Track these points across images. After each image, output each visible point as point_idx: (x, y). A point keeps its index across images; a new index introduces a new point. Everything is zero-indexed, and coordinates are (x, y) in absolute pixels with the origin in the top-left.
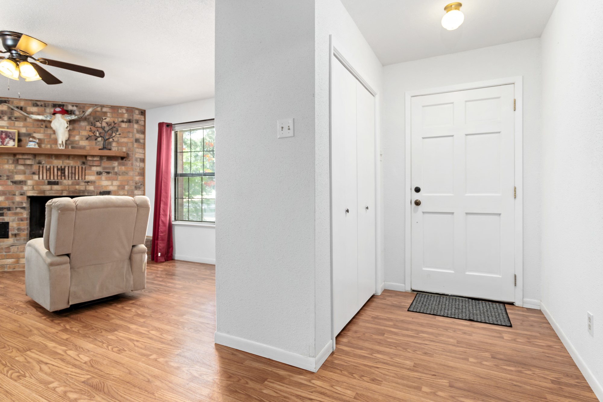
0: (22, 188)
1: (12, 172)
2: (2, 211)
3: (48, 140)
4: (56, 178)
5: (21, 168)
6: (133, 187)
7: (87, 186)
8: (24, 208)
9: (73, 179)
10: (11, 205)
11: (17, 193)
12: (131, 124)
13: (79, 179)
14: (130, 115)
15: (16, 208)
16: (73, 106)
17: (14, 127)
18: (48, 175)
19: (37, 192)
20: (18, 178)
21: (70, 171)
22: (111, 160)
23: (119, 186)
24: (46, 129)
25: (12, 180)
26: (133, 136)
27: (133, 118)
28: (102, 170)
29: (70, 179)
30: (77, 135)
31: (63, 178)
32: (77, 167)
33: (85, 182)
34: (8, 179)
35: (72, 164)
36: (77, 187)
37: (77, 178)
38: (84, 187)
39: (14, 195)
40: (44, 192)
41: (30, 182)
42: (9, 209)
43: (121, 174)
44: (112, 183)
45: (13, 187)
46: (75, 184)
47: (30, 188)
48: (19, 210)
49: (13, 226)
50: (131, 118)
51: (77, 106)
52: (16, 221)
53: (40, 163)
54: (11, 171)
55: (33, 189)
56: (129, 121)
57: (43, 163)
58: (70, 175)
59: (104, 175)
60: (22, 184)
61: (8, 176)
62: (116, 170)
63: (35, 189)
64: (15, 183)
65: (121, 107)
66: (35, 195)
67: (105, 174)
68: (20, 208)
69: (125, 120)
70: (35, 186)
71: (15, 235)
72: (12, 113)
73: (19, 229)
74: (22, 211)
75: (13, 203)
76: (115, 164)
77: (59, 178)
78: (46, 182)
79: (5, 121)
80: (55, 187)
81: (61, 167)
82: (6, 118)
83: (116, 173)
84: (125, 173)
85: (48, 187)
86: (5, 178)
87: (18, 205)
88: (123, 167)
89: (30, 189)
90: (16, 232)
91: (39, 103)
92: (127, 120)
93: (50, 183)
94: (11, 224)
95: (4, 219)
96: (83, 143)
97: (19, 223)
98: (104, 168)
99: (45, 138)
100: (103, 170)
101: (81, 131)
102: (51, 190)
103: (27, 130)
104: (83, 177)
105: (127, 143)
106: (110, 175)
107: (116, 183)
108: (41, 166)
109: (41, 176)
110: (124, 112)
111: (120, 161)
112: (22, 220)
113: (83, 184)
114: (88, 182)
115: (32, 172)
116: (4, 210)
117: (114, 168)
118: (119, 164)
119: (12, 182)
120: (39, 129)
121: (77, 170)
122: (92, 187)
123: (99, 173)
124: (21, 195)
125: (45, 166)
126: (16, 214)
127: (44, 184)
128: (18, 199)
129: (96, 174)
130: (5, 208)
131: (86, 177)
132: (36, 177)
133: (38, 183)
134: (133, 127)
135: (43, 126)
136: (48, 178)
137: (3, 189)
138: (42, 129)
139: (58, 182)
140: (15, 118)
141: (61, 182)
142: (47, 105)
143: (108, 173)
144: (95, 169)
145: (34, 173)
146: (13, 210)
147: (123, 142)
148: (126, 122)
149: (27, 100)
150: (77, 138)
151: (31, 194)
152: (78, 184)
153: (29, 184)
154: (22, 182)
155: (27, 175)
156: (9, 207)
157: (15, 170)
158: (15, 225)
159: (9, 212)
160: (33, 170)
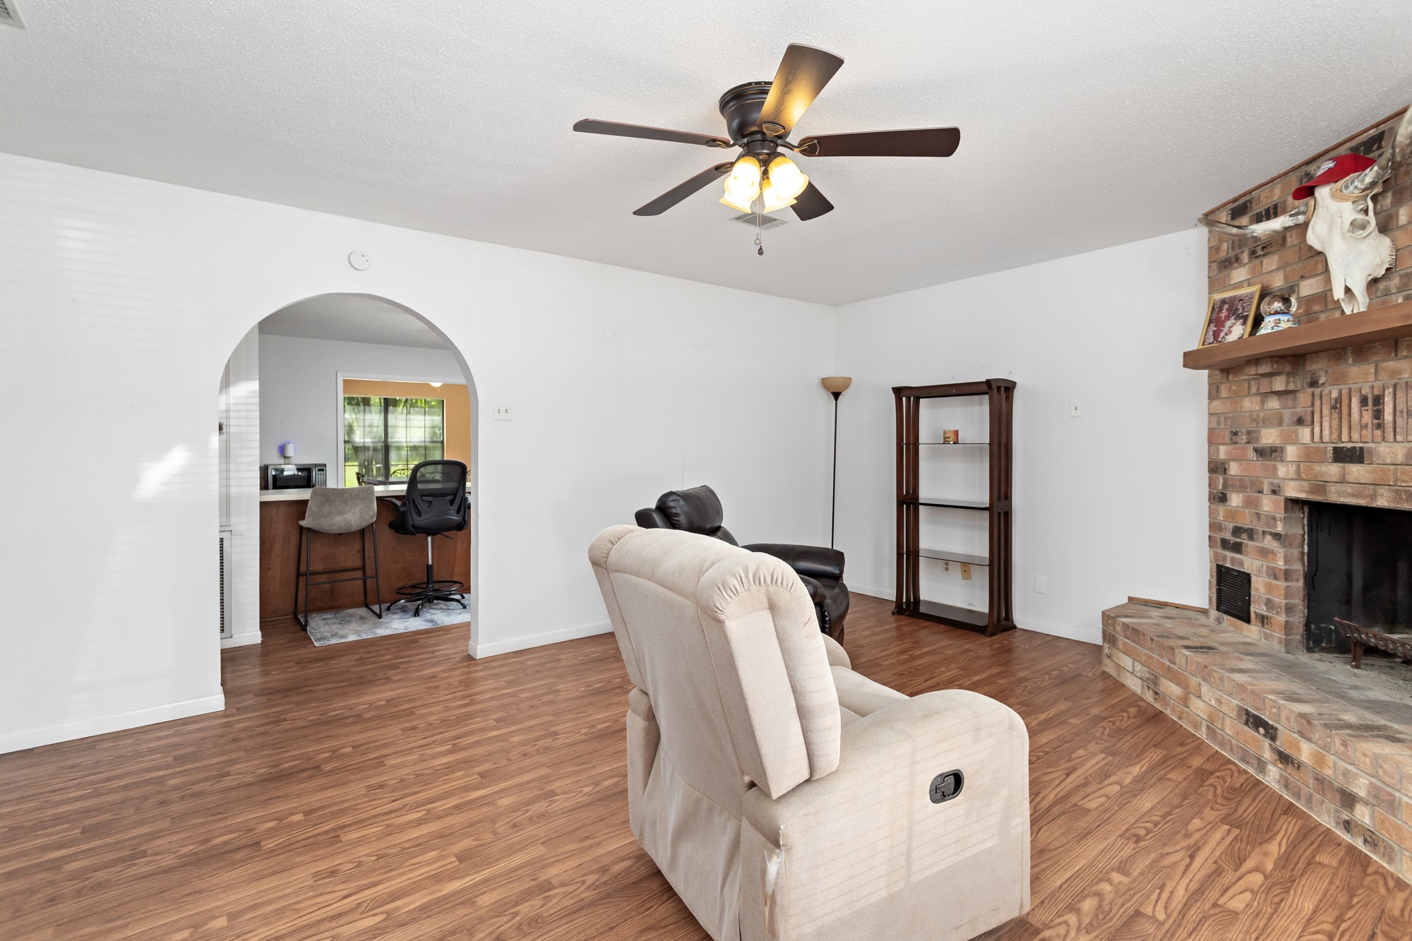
0: (1275, 469)
1: (1256, 420)
2: (1239, 537)
4: (1356, 435)
5: (1274, 404)
8: (1279, 537)
10: (1255, 524)
11: (1266, 488)
15: (1264, 533)
17: (1260, 275)
18: (1335, 423)
19: (1305, 484)
20: (1269, 437)
21: (1401, 405)
25: (1256, 445)
29: (1399, 437)
31: (1378, 434)
34: (1248, 442)
35: (1406, 377)
39: (1259, 492)
40: (1321, 486)
41: (1291, 452)
42: (1251, 534)
45: (1258, 467)
47: (1293, 469)
48: (1269, 542)
49: (1257, 590)
52: (1264, 575)
53: (1314, 383)
54: (1254, 416)
55: (1298, 477)
57: (1322, 381)
58: (1399, 423)
60: (1275, 459)
61: (1249, 433)
63: (1303, 475)
64: (1260, 452)
66: (1303, 496)
68: (1271, 534)
70: (1301, 465)
71: (1262, 620)
73: (1269, 603)
74: (1275, 545)
75: (1259, 517)
77: (1367, 434)
78: (1330, 453)
79: (1245, 265)
80: (1356, 471)
81: (1373, 391)
82: (1246, 257)
85: (1335, 470)
86: (1244, 438)
87: (1267, 525)
89: (1290, 477)
90: (1263, 609)
93: (1340, 456)
94: (1253, 579)
95: (1241, 564)
97: (1270, 584)
102: (1342, 481)
103: (1285, 277)
108: (1318, 392)
109: (1317, 430)
112: (1275, 576)
115: (1295, 419)
116: (1244, 536)
119: (1256, 450)
124: (1274, 492)
125: (1327, 391)
126: (1264, 553)
127: (1326, 460)
128: (1267, 504)
130: (1243, 530)
132: (1306, 435)
133: (1311, 456)
136: (1335, 435)
137: (1240, 473)
139: (1362, 450)
141: (1372, 452)
145: (1300, 421)
146: (1258, 540)
151: (1293, 490)
153: (1289, 458)
154: (1275, 451)
155: (1285, 428)
156: (1252, 530)
157: (1262, 415)
158: (1262, 590)
159: (1251, 543)
160: (1299, 410)
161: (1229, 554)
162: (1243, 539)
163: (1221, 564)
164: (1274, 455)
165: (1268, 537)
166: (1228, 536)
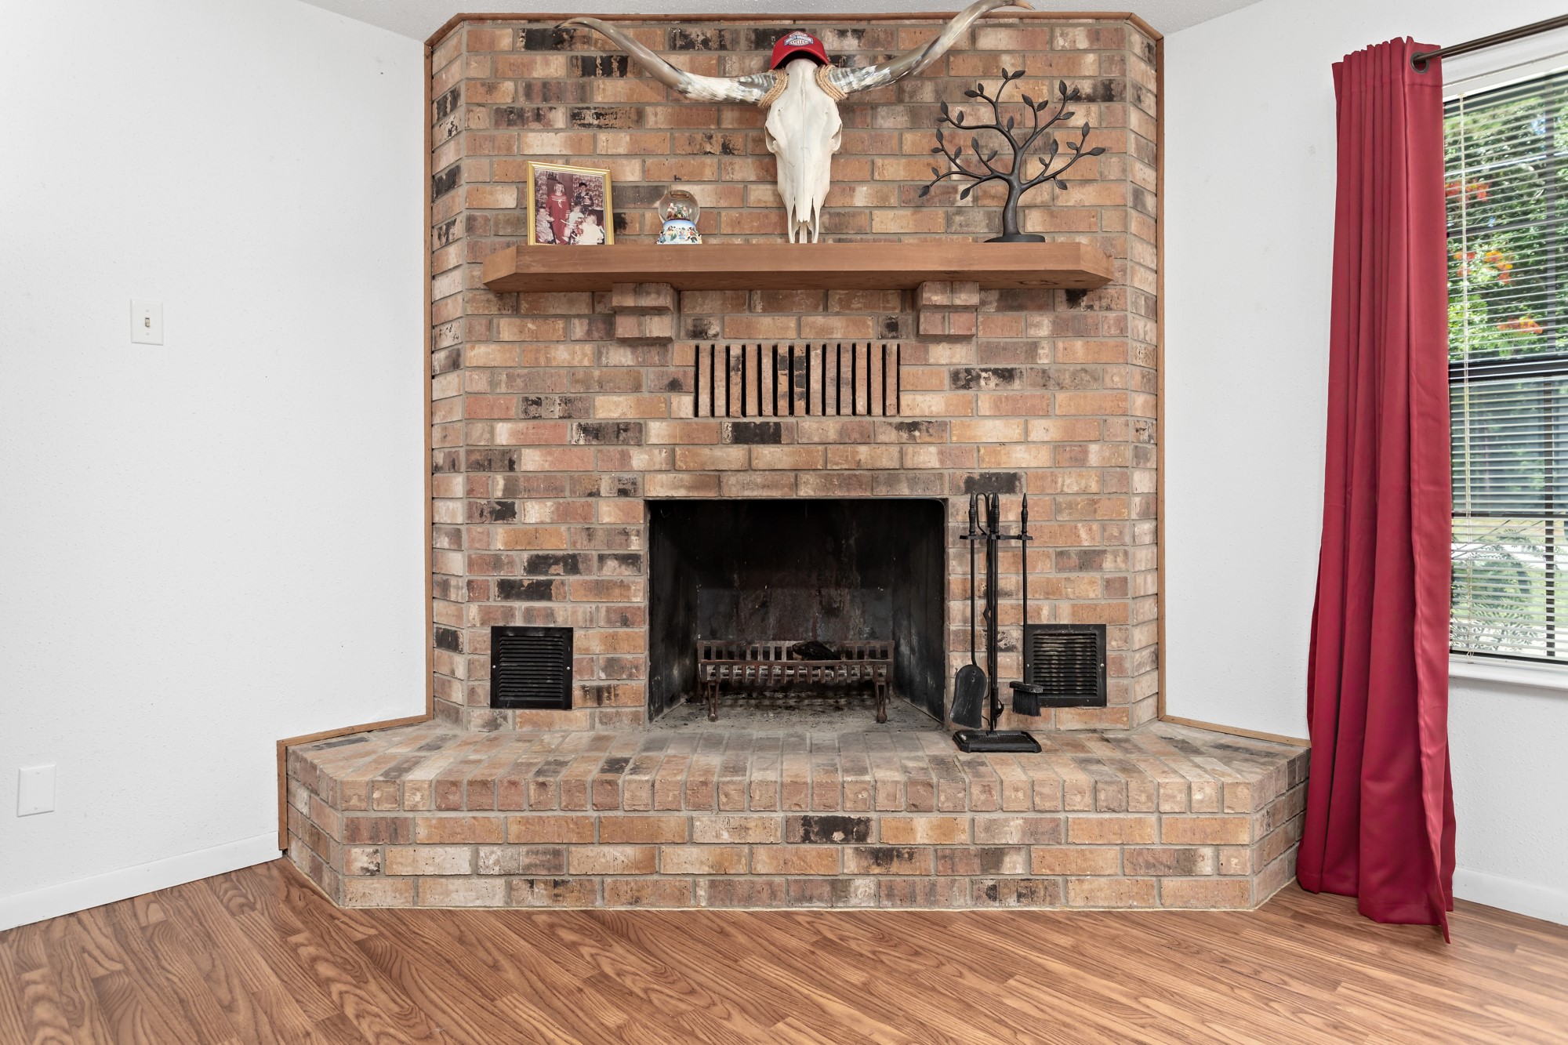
0: (625, 458)
1: (586, 382)
2: (546, 573)
3: (735, 214)
4: (768, 408)
5: (622, 357)
6: (1129, 453)
7: (910, 449)
8: (630, 560)
9: (846, 409)
10: (583, 547)
11: (605, 486)
12: (1116, 106)
13: (869, 412)
14: (1111, 60)
15: (602, 558)
16: (842, 33)
17: (593, 156)
18: (736, 391)
19: (685, 477)
20: (611, 408)
21: (831, 373)
22: (1020, 308)
23: (1057, 447)
24: (727, 159)
25: (583, 422)
26: (1124, 171)
27: (1124, 74)
28: (976, 365)
29: (831, 410)
30: (863, 182)
31: (800, 405)
32: (862, 350)
33: (900, 427)
34: (568, 417)
35: (838, 336)
36: (863, 451)
37: (861, 406)
38: (894, 451)
39: (591, 495)
40: (717, 477)
41: (657, 431)
42: (572, 564)
43: (1067, 379)
44: (1026, 432)
45: (587, 456)
46: (855, 436)
47: (660, 457)
48: (612, 570)
49: (587, 651)
50: (1115, 74)
51: (858, 34)
52: (602, 623)
53: (698, 333)
54: (580, 375)
55: (672, 466)
56: (1107, 93)
57: (711, 332)
58: (831, 391)
59: (989, 385)
60: (626, 443)
61: (567, 401)
62: (1044, 359)
63: (680, 464)
64: (594, 432)
65: (1068, 18)
66: (680, 494)
67: (994, 381)
68: (616, 557)
69: (1086, 87)
70: (678, 451)
71: (598, 695)
72: (583, 93)
73: (612, 666)
74: (626, 573)
75: (590, 533)
76: (1038, 326)
77: (783, 404)
78: (728, 431)
79: (557, 131)
80: (767, 454)
81: (791, 350)
82: (559, 117)
83: (1045, 378)
84: (1086, 376)
85: (735, 454)
86: (558, 410)
87: (609, 546)
88: (1079, 344)
89: (657, 467)
90: (600, 679)
91: (695, 32)
92: (1095, 88)
93: (743, 434)
94: (578, 635)
95: (550, 614)
96: (888, 222)
97: (614, 636)
98: (988, 351)
99: (723, 204)
100: (982, 360)
101: (879, 162)
102: (749, 468)
103: (645, 171)
104: (891, 400)
105: (1095, 211)
106: (1017, 384)
107: (1042, 430)
108: (705, 345)
109: (704, 399)
110: (1083, 43)
111: (1063, 310)
112: (625, 622)
113: (891, 435)
114: (913, 426)
115: (666, 382)
116: (554, 569)
117: (1032, 348)
118: (1061, 329)
119: (585, 429)
120: (694, 162)
121: (862, 363)
122: (933, 449)
123: (964, 379)
124: (623, 493)
125: (721, 345)
126: (601, 588)
127: (720, 442)
128: (608, 512)
129: (947, 381)
130: (557, 560)
131: (905, 399)
132: (683, 404)
133: (689, 439)
134: (1124, 126)
135: (716, 148)
136: (735, 407)
137: (547, 467)
138: (708, 160)
139: (777, 425)
140: (598, 116)
141: (790, 428)
142: (727, 36)
143: (1006, 375)
144: (945, 356)
145: (674, 386)
146: (589, 571)
147: (1079, 208)
148: (1091, 99)
149: (645, 19)
150: (861, 197)
151: (662, 488)
152: (867, 439)
153: (653, 440)
154: (625, 430)
155: (646, 395)
156: (574, 557)
157: (597, 373)
158: (596, 647)
159: (572, 578)
160: (672, 369)
161: (520, 606)
162: (556, 574)
163: (501, 624)
164: (623, 435)
165: (612, 564)
166: (519, 574)
